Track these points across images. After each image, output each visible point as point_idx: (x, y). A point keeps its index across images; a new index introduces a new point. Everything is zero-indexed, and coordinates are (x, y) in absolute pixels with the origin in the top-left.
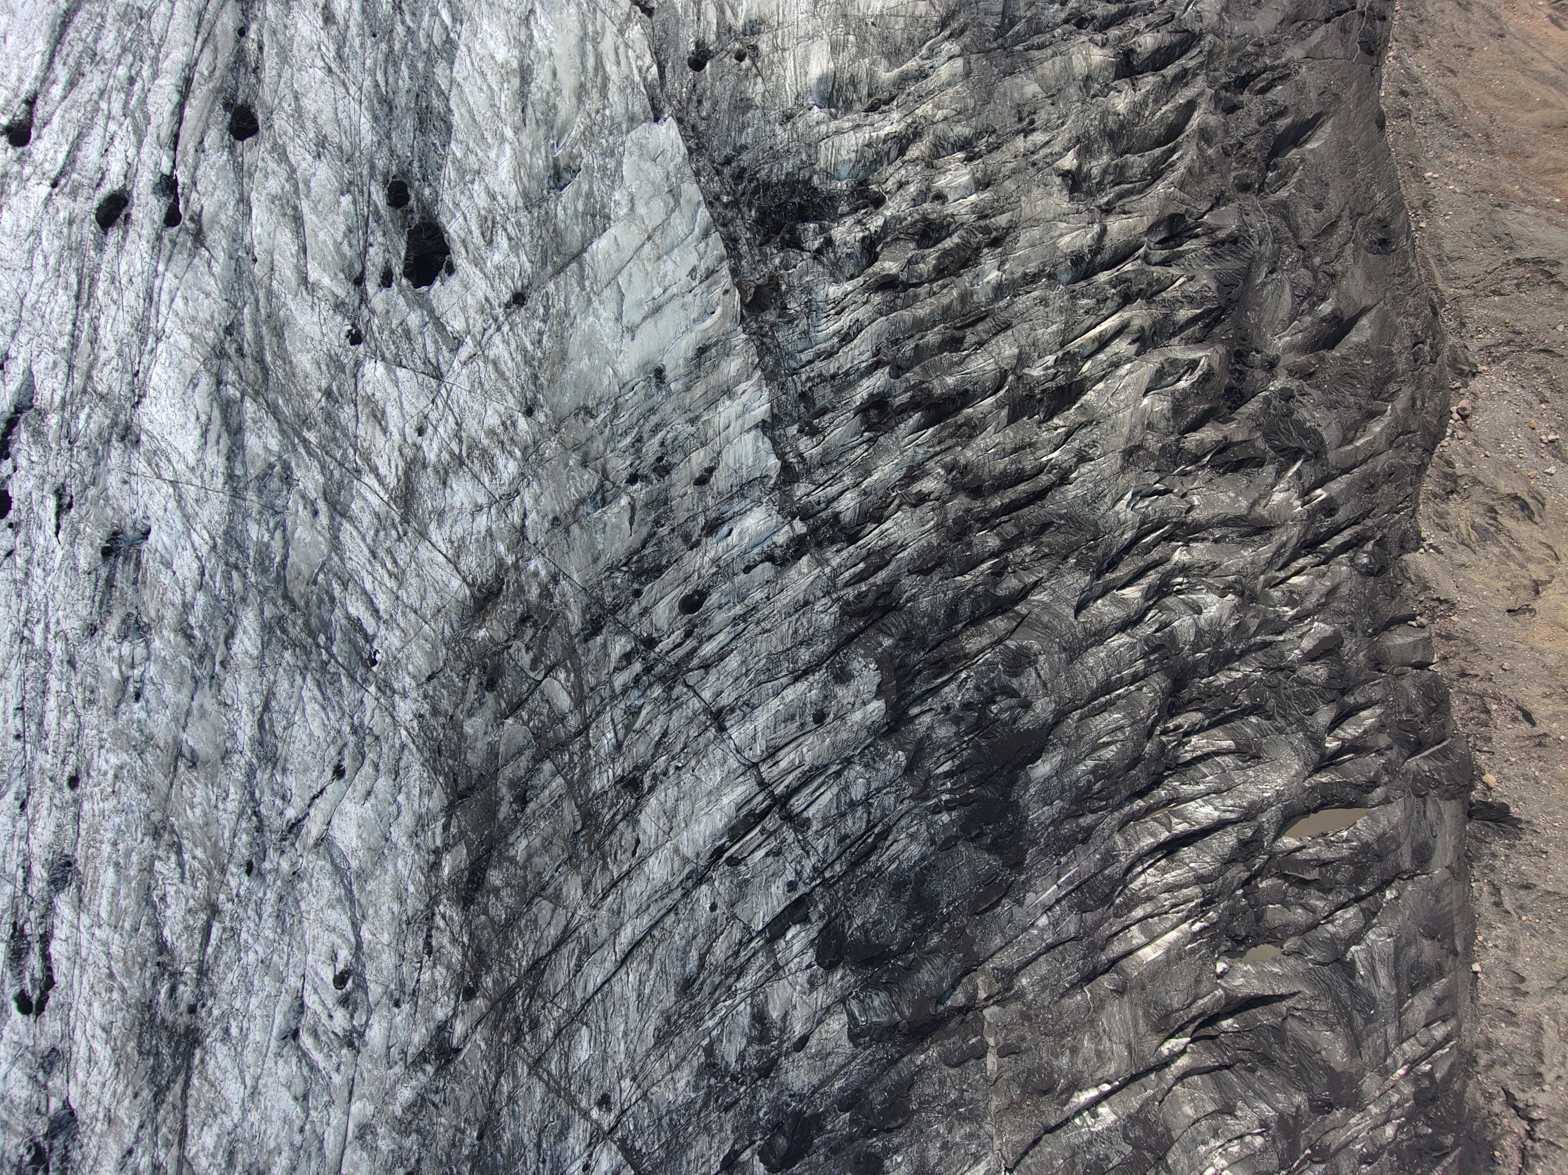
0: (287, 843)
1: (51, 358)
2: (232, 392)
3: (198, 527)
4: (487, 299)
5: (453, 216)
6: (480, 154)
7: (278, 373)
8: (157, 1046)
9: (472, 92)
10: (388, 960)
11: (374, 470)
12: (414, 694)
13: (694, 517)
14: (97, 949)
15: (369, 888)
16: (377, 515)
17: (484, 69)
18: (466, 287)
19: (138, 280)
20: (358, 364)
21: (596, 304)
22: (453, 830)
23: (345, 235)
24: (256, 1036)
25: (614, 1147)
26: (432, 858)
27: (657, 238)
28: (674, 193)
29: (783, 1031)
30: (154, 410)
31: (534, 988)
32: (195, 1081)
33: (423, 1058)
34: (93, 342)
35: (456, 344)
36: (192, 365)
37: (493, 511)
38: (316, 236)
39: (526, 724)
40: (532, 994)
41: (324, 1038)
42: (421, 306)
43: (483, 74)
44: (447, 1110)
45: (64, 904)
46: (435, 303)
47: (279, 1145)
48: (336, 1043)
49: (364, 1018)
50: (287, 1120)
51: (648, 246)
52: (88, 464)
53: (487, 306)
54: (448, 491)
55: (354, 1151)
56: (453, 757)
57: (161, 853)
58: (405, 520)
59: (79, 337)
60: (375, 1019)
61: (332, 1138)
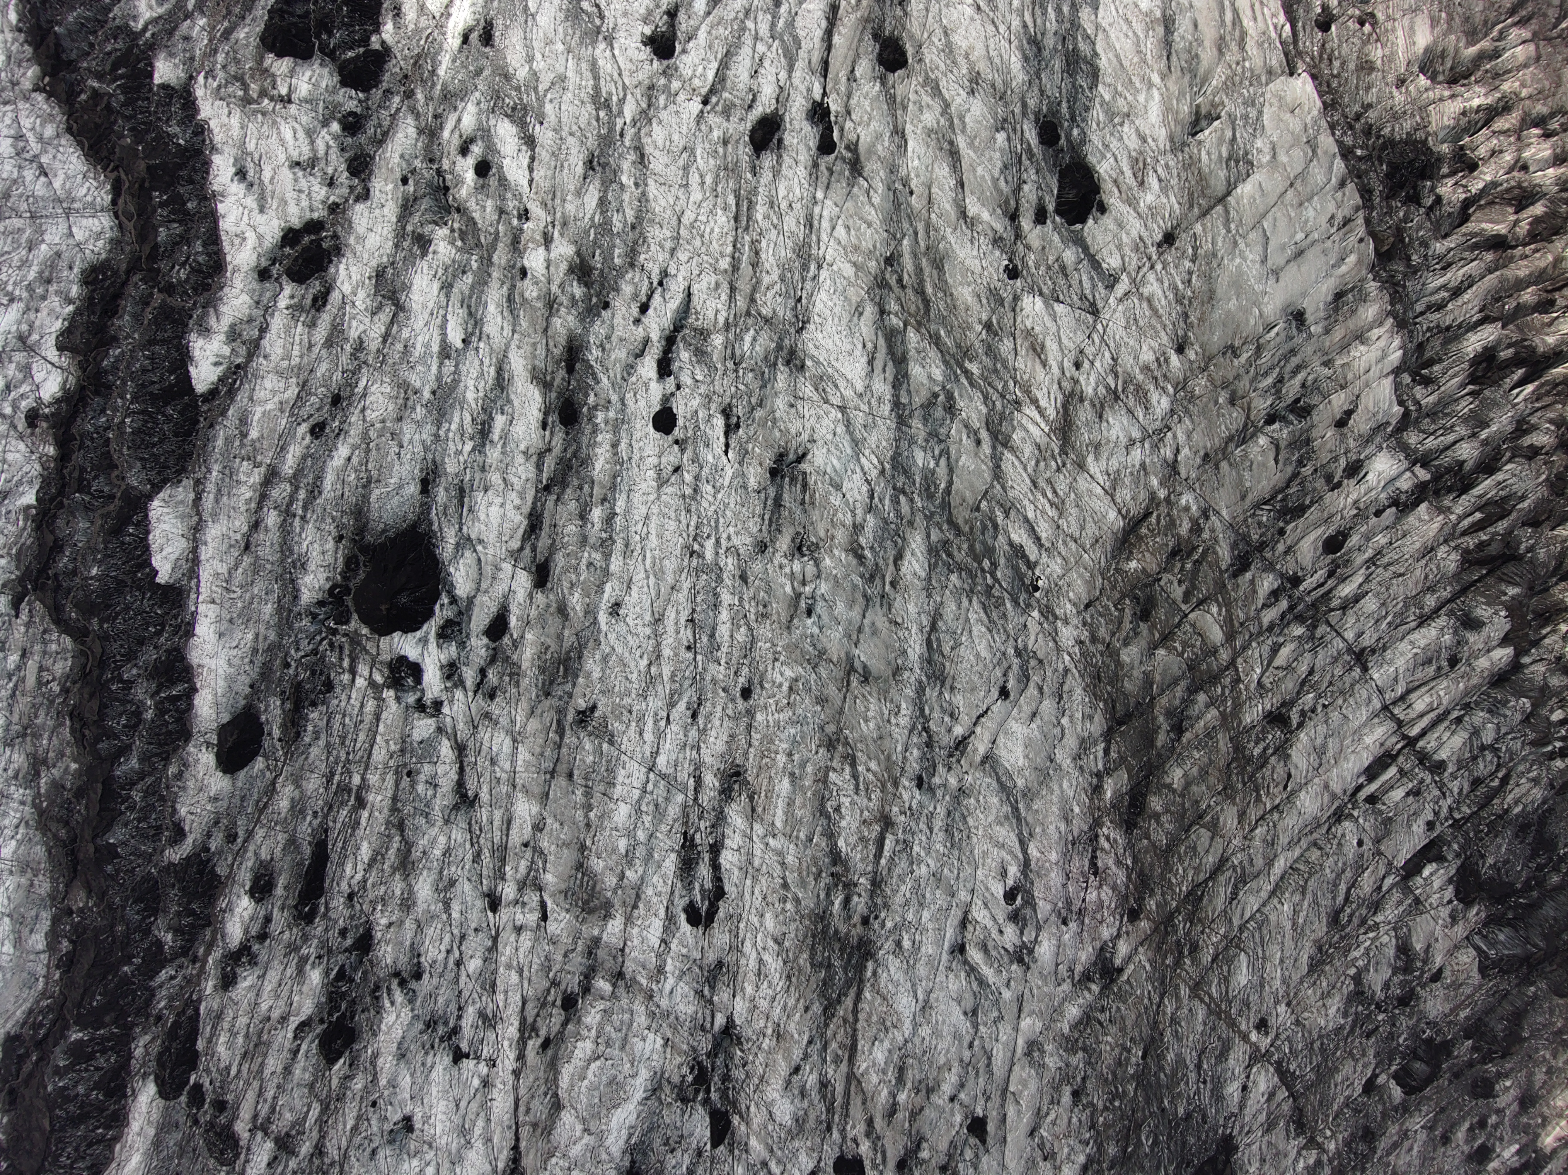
0: (954, 760)
1: (713, 279)
2: (895, 322)
3: (867, 452)
4: (1141, 238)
5: (1104, 157)
6: (1130, 98)
7: (939, 305)
8: (829, 958)
9: (1118, 38)
10: (1055, 877)
11: (1035, 402)
12: (1074, 621)
13: (1336, 459)
14: (771, 859)
15: (1035, 807)
16: (1038, 446)
17: (1129, 15)
18: (1121, 226)
19: (797, 206)
20: (1016, 298)
21: (1242, 246)
22: (1114, 755)
23: (1002, 172)
24: (928, 949)
25: (1271, 1069)
26: (1095, 781)
27: (1298, 185)
28: (1313, 144)
29: (1425, 962)
30: (820, 336)
31: (1193, 913)
32: (867, 994)
33: (1087, 977)
34: (755, 265)
35: (1111, 282)
36: (857, 293)
37: (1147, 445)
38: (974, 171)
39: (1181, 655)
40: (1191, 918)
41: (994, 953)
42: (1075, 243)
43: (1128, 22)
44: (1113, 1029)
45: (736, 815)
46: (1089, 240)
47: (949, 1061)
48: (1006, 959)
49: (1034, 935)
50: (956, 1036)
51: (1290, 193)
52: (755, 385)
53: (1141, 245)
54: (1104, 424)
55: (1023, 1068)
56: (1111, 683)
57: (835, 764)
58: (1064, 452)
59: (739, 260)
60: (1044, 936)
61: (1001, 1054)
